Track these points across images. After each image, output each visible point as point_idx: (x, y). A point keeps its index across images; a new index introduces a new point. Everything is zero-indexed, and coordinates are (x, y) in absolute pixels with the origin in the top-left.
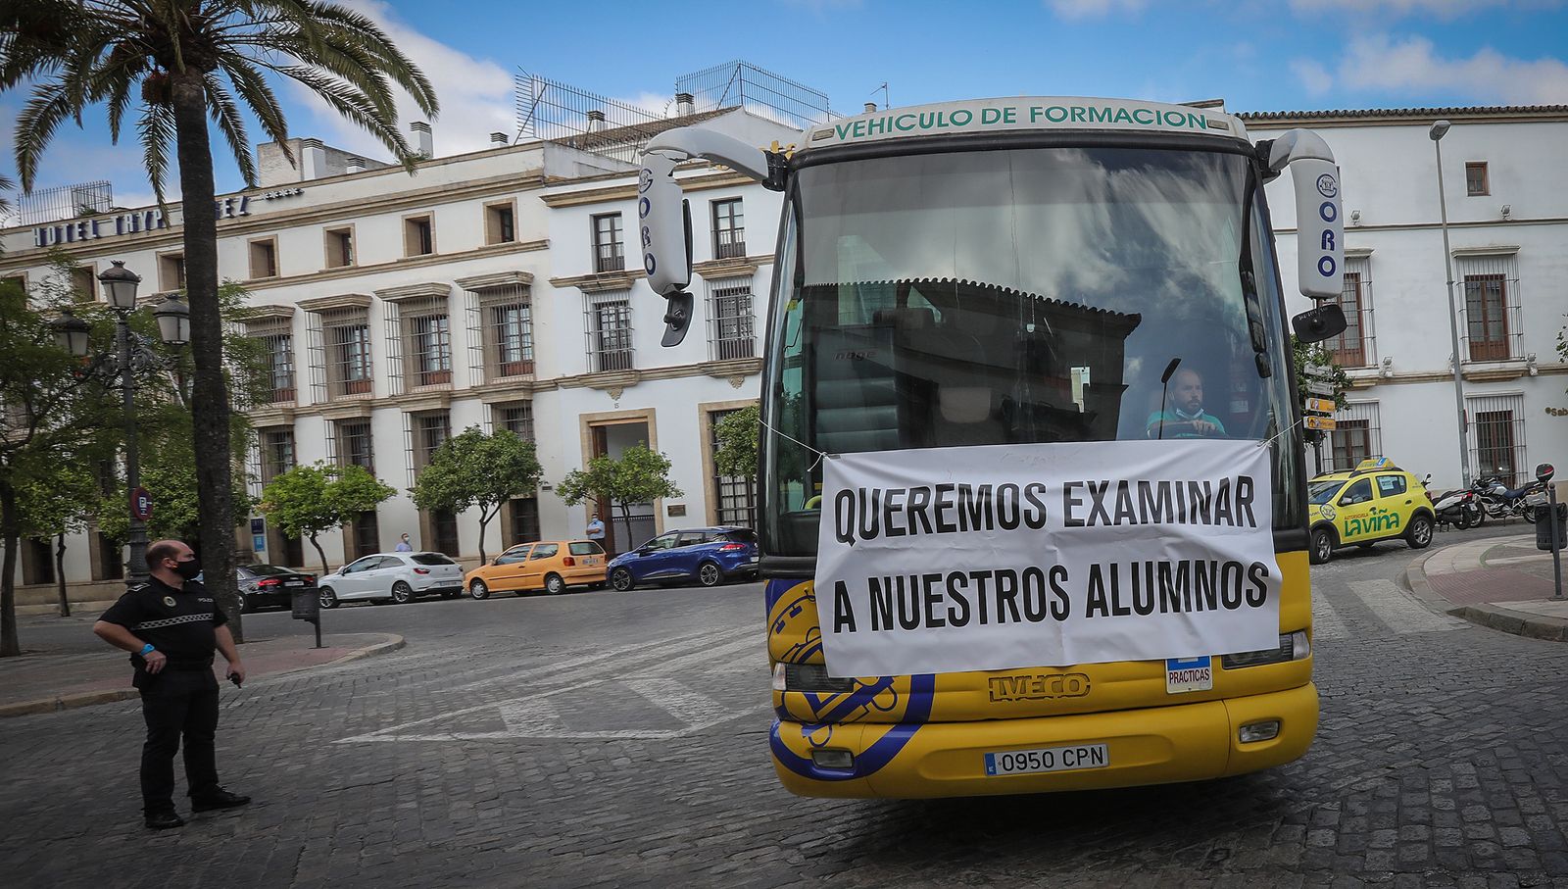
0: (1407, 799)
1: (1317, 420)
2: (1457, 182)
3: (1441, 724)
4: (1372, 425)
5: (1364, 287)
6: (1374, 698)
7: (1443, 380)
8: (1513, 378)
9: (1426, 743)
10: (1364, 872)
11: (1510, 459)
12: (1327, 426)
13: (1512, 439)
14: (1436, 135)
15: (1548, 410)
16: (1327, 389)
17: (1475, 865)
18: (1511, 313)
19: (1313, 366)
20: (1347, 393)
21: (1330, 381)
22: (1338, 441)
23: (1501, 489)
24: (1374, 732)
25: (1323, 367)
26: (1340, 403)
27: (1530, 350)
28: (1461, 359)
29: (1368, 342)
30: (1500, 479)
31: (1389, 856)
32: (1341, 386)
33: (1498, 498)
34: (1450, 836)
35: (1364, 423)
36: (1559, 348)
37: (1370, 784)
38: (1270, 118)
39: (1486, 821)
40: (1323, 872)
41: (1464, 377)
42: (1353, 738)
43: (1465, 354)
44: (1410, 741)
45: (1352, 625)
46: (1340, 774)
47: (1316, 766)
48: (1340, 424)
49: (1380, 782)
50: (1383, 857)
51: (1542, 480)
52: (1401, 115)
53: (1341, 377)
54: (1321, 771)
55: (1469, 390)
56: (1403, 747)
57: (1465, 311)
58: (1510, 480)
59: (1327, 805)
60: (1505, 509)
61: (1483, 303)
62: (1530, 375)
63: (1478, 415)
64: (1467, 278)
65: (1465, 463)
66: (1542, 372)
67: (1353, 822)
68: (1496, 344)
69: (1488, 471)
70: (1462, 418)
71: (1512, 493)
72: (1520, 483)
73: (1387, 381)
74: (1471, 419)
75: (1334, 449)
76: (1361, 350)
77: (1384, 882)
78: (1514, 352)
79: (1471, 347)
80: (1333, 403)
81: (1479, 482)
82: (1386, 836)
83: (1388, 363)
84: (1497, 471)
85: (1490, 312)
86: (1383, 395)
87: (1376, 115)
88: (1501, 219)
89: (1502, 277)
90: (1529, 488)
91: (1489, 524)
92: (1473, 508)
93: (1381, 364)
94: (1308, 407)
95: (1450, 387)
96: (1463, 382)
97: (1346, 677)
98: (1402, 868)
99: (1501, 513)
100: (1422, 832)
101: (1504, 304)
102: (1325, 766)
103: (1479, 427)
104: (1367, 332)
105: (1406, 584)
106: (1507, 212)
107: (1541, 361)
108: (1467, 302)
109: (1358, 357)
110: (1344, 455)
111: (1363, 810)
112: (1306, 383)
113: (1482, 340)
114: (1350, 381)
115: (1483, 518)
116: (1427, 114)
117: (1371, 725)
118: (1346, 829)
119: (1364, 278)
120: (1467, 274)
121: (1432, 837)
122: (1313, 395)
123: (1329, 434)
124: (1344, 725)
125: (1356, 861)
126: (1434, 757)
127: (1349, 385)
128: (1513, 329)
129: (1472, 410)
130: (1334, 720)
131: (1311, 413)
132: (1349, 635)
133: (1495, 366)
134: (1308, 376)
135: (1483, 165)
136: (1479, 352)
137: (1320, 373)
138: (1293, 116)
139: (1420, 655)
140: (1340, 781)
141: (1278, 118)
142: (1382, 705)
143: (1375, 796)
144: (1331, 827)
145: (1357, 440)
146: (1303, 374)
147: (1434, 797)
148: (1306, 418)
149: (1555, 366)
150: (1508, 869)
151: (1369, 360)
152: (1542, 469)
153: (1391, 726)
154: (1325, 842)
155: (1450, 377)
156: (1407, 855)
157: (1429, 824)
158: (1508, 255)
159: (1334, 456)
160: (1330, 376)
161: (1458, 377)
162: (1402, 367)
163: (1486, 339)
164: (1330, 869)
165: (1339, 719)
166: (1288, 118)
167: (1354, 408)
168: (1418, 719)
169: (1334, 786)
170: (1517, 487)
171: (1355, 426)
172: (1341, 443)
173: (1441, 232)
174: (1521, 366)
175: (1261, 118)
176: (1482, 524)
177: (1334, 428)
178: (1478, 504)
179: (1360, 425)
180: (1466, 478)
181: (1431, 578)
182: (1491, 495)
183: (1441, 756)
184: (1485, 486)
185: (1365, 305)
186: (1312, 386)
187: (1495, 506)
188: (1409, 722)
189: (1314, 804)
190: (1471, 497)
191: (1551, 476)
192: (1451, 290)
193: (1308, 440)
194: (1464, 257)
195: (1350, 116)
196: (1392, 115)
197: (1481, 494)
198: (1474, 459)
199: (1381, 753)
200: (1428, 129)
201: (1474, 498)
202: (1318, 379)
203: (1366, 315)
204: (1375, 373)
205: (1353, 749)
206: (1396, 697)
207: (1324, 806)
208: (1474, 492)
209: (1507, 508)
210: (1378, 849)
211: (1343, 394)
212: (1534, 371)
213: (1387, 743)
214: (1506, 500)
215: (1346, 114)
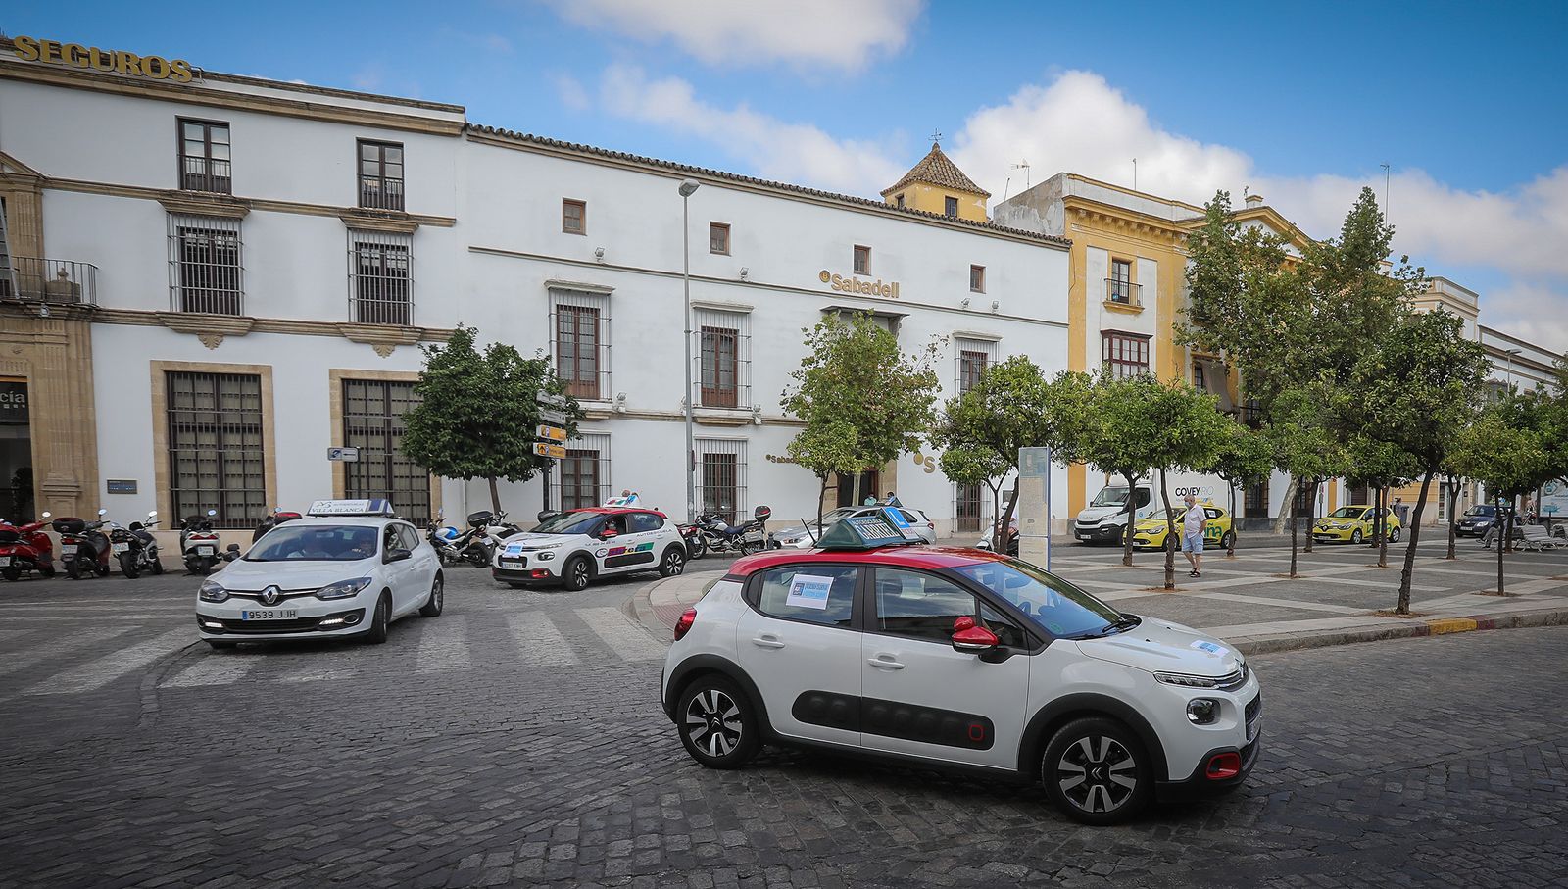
0: (640, 812)
1: (548, 447)
2: (702, 237)
3: (667, 745)
4: (602, 456)
5: (603, 323)
6: (604, 721)
7: (674, 420)
8: (740, 425)
9: (656, 762)
10: (604, 878)
11: (732, 499)
12: (557, 453)
13: (734, 480)
14: (685, 191)
15: (768, 457)
16: (559, 418)
17: (701, 864)
18: (741, 366)
19: (546, 394)
20: (580, 423)
21: (563, 410)
22: (568, 469)
23: (722, 526)
24: (607, 754)
25: (557, 396)
26: (572, 431)
27: (755, 403)
28: (693, 402)
29: (603, 377)
30: (722, 517)
31: (626, 863)
32: (573, 416)
33: (719, 534)
34: (679, 842)
35: (595, 454)
36: (782, 403)
37: (605, 801)
38: (515, 138)
39: (710, 827)
40: (567, 881)
41: (694, 419)
42: (588, 759)
43: (696, 398)
44: (642, 760)
45: (581, 652)
46: (576, 794)
47: (553, 788)
48: (569, 453)
49: (615, 799)
50: (620, 864)
51: (759, 519)
52: (652, 164)
53: (574, 408)
54: (558, 792)
55: (699, 432)
56: (635, 767)
57: (700, 359)
58: (730, 517)
59: (566, 823)
60: (725, 543)
61: (717, 353)
62: (754, 424)
63: (705, 455)
64: (703, 329)
65: (691, 498)
66: (766, 422)
67: (593, 835)
68: (725, 393)
69: (711, 507)
70: (690, 457)
71: (732, 530)
72: (739, 522)
73: (620, 415)
74: (699, 458)
75: (563, 476)
76: (596, 383)
77: (624, 885)
78: (742, 402)
79: (703, 392)
80: (564, 432)
81: (703, 518)
82: (623, 846)
83: (622, 399)
84: (719, 507)
85: (722, 362)
86: (614, 428)
87: (627, 159)
88: (739, 279)
89: (736, 332)
90: (748, 526)
91: (710, 556)
92: (696, 541)
93: (615, 399)
94: (539, 434)
95: (680, 428)
96: (693, 424)
97: (577, 702)
98: (638, 872)
99: (721, 547)
100: (655, 840)
101: (736, 357)
102: (563, 787)
103: (705, 466)
104: (603, 366)
105: (632, 612)
106: (745, 274)
107: (766, 412)
108: (702, 350)
109: (593, 389)
110: (573, 483)
111: (602, 825)
112: (538, 410)
113: (714, 387)
114: (583, 413)
115: (704, 551)
116: (677, 169)
117: (604, 747)
118: (586, 842)
119: (603, 314)
120: (704, 325)
121: (664, 844)
122: (545, 423)
123: (558, 461)
124: (578, 748)
125: (597, 869)
126: (663, 775)
127: (582, 416)
128: (742, 380)
129: (700, 450)
130: (569, 744)
131: (541, 440)
132: (578, 661)
133: (724, 413)
134: (540, 403)
135: (727, 227)
136: (710, 397)
137: (553, 402)
138: (541, 141)
139: (647, 681)
140: (578, 800)
141: (525, 140)
142: (613, 729)
143: (610, 812)
144: (571, 842)
145: (586, 469)
146: (535, 401)
147: (663, 809)
148: (535, 444)
149: (777, 418)
150: (728, 865)
151: (604, 394)
152: (760, 510)
153: (622, 748)
154: (567, 856)
155: (682, 418)
156: (643, 860)
157: (660, 832)
158: (743, 313)
159: (562, 482)
160: (563, 405)
161: (689, 419)
162: (634, 404)
163: (718, 387)
164: (573, 879)
165: (573, 743)
166: (535, 142)
167: (585, 438)
168: (647, 741)
169: (571, 805)
170: (737, 524)
171: (585, 455)
172: (570, 470)
173: (681, 283)
174: (747, 415)
175: (506, 136)
176: (704, 556)
177: (564, 456)
178: (701, 538)
179: (590, 455)
180: (690, 514)
181: (657, 608)
182: (713, 530)
183: (669, 773)
184: (708, 522)
185: (603, 340)
186: (544, 414)
187: (716, 541)
188: (639, 744)
189: (554, 822)
190: (695, 531)
191: (768, 516)
192: (688, 338)
193: (537, 465)
194: (702, 309)
195: (601, 154)
196: (644, 162)
197: (704, 529)
198: (699, 495)
199: (615, 773)
200: (678, 184)
201: (698, 533)
202: (549, 407)
203: (603, 350)
204: (608, 407)
205: (590, 770)
206: (626, 722)
207: (563, 823)
208: (698, 526)
209: (727, 543)
210: (617, 857)
211: (576, 424)
212: (758, 421)
213: (620, 764)
214: (726, 535)
215: (596, 151)
